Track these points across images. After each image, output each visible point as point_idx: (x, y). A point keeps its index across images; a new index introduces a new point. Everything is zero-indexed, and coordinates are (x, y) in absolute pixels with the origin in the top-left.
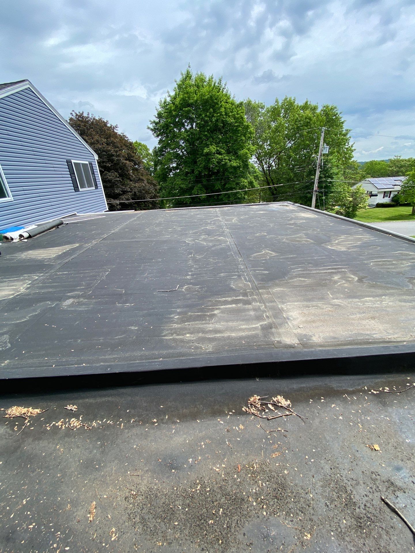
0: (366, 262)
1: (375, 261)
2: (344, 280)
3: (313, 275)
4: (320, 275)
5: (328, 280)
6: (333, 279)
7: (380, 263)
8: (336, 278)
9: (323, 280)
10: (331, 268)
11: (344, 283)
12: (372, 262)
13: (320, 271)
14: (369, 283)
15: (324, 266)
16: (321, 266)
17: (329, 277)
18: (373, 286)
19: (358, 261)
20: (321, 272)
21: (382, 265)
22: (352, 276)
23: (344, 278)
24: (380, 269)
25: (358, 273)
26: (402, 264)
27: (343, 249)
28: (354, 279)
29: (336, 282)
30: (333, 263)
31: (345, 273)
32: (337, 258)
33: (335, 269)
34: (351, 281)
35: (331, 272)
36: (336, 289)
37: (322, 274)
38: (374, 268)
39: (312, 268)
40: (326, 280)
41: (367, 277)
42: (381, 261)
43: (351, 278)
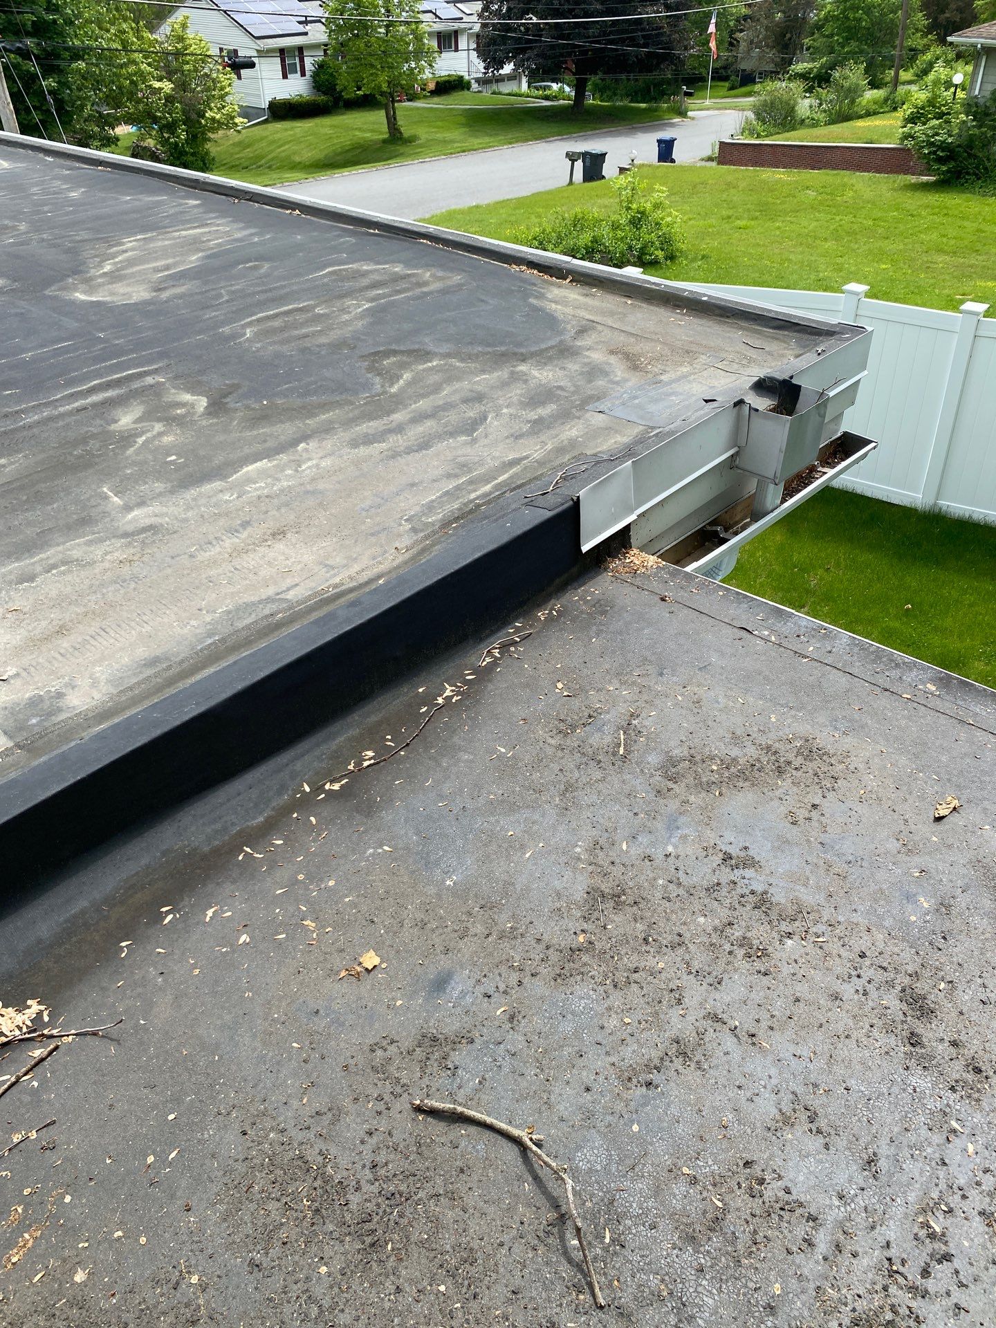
0: (226, 330)
1: (258, 320)
2: (159, 420)
3: (30, 433)
4: (61, 423)
5: (94, 436)
6: (113, 427)
7: (277, 323)
8: (126, 419)
9: (75, 443)
10: (100, 384)
11: (160, 434)
12: (250, 324)
13: (56, 407)
14: (247, 407)
15: (71, 382)
16: (59, 387)
17: (98, 422)
18: (263, 417)
19: (199, 333)
20: (61, 409)
21: (282, 330)
22: (187, 397)
23: (160, 411)
24: (277, 347)
25: (204, 378)
26: (344, 310)
27: (138, 293)
28: (193, 406)
29: (127, 439)
30: (104, 360)
31: (156, 390)
32: (116, 338)
33: (118, 383)
34: (184, 416)
35: (103, 403)
36: (134, 463)
37: (68, 420)
38: (259, 345)
39: (19, 402)
40: (84, 440)
41: (237, 386)
42: (276, 315)
43: (183, 405)
